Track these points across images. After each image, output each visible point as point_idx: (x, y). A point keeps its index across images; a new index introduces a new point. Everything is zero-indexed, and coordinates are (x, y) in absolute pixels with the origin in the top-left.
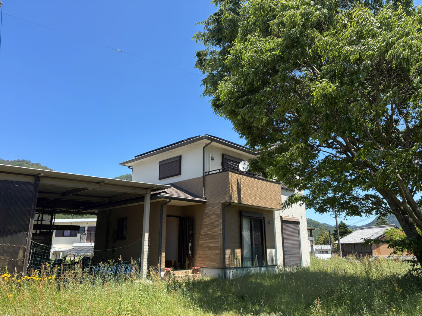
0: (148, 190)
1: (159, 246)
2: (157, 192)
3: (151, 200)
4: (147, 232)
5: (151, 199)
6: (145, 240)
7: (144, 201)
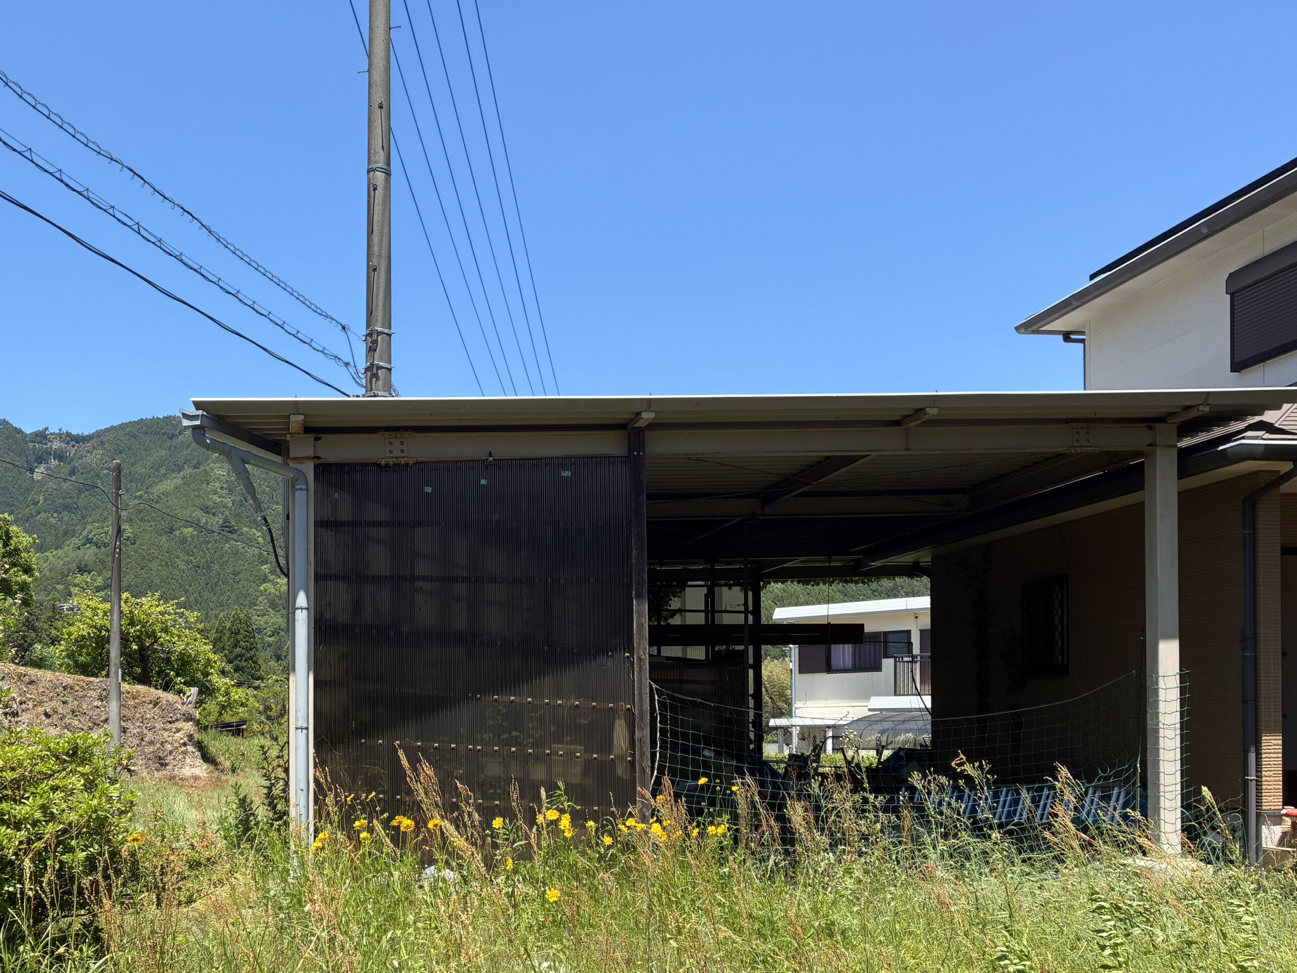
0: (1159, 426)
1: (1245, 701)
2: (1218, 432)
3: (1180, 478)
4: (1168, 637)
5: (1183, 473)
6: (1161, 673)
7: (1140, 486)
